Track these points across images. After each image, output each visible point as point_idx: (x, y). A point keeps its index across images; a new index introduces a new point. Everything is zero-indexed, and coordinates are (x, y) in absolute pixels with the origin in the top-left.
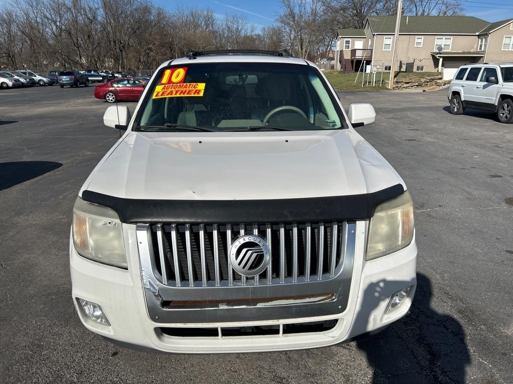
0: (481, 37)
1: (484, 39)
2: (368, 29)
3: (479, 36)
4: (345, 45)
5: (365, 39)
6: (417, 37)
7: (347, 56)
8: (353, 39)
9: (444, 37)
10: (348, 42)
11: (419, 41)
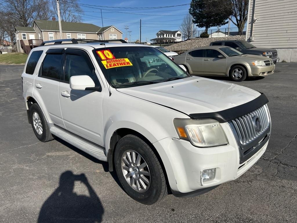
0: (99, 35)
1: (101, 36)
2: (36, 27)
3: (98, 34)
4: (22, 37)
5: (35, 33)
6: (67, 33)
7: (27, 44)
8: (27, 33)
9: (81, 34)
10: (24, 35)
11: (69, 36)
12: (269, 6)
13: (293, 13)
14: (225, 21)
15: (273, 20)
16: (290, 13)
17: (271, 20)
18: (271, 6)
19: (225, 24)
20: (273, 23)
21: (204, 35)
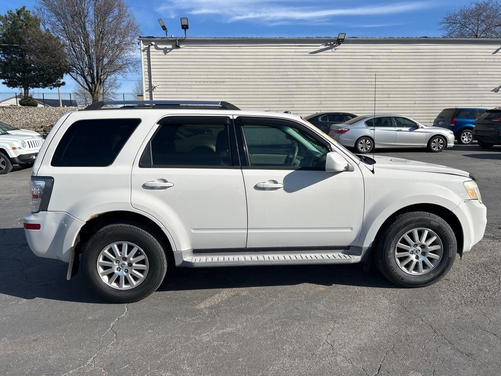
12: (171, 70)
13: (201, 83)
14: (60, 81)
15: (178, 90)
16: (198, 83)
17: (176, 90)
18: (174, 70)
19: (59, 85)
20: (179, 93)
21: (29, 103)
